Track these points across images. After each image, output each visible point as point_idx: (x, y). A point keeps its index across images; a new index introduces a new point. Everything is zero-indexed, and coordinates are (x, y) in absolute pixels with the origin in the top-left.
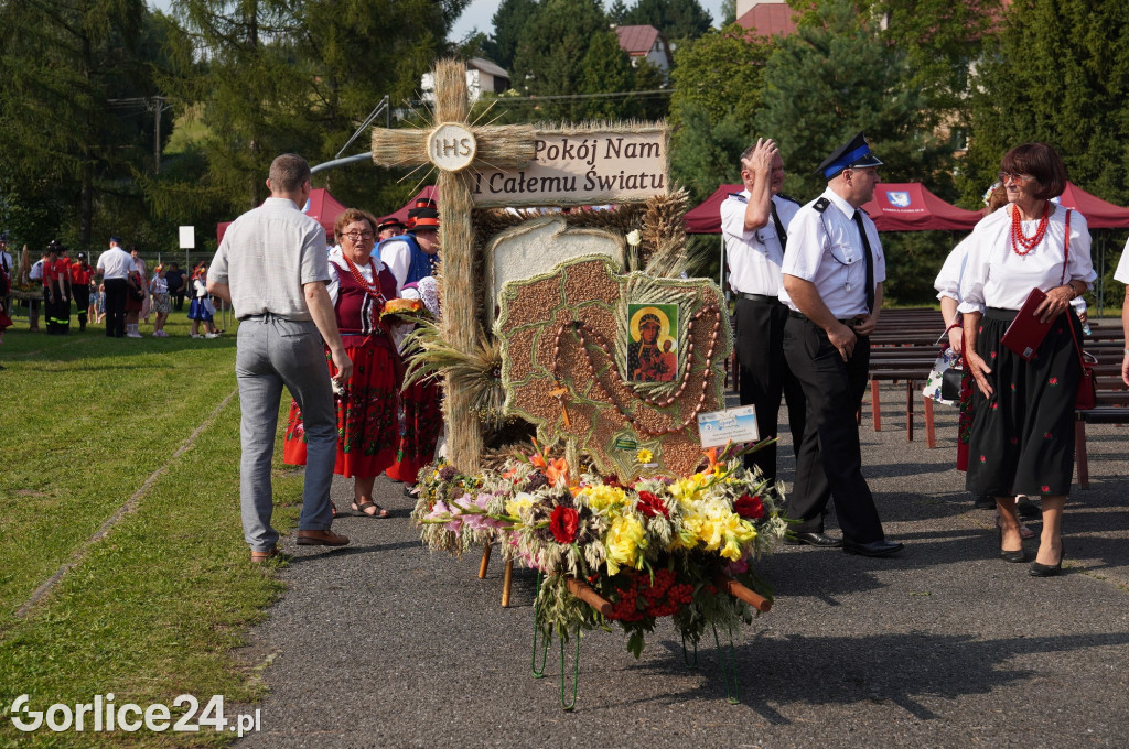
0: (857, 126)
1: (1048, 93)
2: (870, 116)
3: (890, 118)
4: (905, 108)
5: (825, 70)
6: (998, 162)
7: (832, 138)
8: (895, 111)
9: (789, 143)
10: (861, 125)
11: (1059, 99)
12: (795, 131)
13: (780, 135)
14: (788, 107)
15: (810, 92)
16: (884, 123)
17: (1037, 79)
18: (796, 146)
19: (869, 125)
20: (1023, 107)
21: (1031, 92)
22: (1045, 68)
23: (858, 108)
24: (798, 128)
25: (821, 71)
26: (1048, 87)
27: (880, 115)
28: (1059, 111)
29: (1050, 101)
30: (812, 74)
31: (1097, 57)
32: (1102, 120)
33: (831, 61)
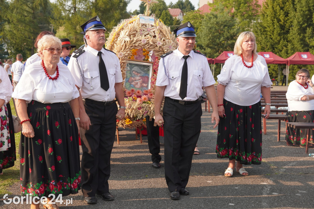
1: (271, 30)
2: (227, 34)
5: (217, 22)
7: (218, 39)
8: (234, 33)
10: (225, 36)
11: (273, 32)
13: (205, 38)
14: (207, 31)
15: (212, 28)
16: (231, 36)
17: (268, 26)
18: (209, 41)
19: (227, 36)
20: (265, 33)
21: (267, 29)
22: (270, 24)
24: (209, 37)
25: (215, 23)
26: (271, 28)
27: (230, 34)
28: (273, 34)
29: (271, 32)
30: (213, 23)
31: (283, 21)
32: (283, 37)
33: (218, 20)
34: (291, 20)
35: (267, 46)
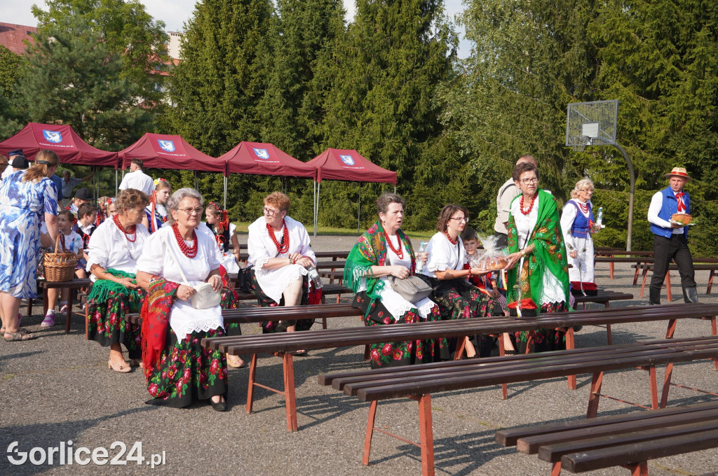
0: (92, 97)
1: (214, 91)
2: (101, 93)
3: (114, 95)
4: (123, 90)
5: (71, 59)
6: (184, 130)
7: (76, 104)
8: (117, 92)
9: (45, 103)
10: (95, 97)
11: (219, 96)
12: (50, 97)
14: (45, 80)
15: (58, 72)
16: (109, 98)
18: (51, 106)
19: (101, 98)
21: (200, 90)
22: (213, 75)
23: (92, 86)
25: (67, 59)
26: (214, 87)
27: (107, 92)
28: (221, 103)
29: (214, 96)
30: (60, 60)
31: (241, 74)
32: (245, 110)
33: (74, 53)
34: (262, 72)
35: (207, 129)
